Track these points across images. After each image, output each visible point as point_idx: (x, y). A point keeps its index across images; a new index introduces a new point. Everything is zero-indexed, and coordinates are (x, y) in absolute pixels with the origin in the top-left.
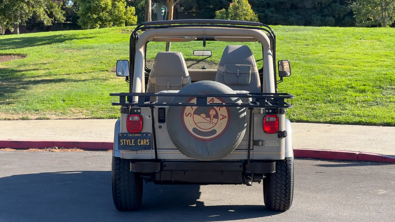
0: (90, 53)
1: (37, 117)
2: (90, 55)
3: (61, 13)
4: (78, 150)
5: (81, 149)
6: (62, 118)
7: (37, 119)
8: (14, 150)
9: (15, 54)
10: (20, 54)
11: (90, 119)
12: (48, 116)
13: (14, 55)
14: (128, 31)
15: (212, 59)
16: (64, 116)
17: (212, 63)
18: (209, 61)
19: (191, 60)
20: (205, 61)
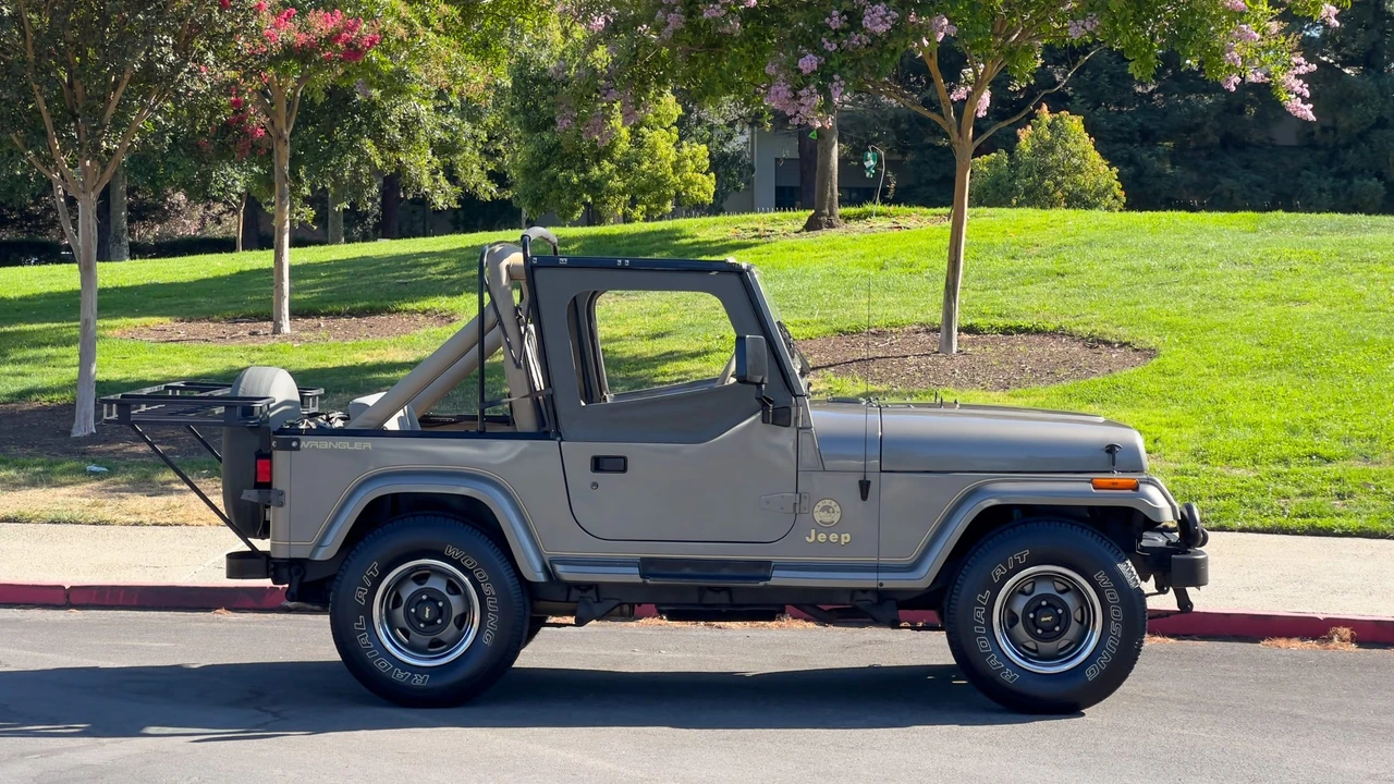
0: (667, 305)
2: (667, 311)
3: (482, 169)
9: (417, 312)
10: (430, 310)
13: (413, 312)
14: (757, 230)
15: (1093, 328)
17: (1095, 342)
18: (1085, 336)
19: (1019, 330)
20: (1071, 335)
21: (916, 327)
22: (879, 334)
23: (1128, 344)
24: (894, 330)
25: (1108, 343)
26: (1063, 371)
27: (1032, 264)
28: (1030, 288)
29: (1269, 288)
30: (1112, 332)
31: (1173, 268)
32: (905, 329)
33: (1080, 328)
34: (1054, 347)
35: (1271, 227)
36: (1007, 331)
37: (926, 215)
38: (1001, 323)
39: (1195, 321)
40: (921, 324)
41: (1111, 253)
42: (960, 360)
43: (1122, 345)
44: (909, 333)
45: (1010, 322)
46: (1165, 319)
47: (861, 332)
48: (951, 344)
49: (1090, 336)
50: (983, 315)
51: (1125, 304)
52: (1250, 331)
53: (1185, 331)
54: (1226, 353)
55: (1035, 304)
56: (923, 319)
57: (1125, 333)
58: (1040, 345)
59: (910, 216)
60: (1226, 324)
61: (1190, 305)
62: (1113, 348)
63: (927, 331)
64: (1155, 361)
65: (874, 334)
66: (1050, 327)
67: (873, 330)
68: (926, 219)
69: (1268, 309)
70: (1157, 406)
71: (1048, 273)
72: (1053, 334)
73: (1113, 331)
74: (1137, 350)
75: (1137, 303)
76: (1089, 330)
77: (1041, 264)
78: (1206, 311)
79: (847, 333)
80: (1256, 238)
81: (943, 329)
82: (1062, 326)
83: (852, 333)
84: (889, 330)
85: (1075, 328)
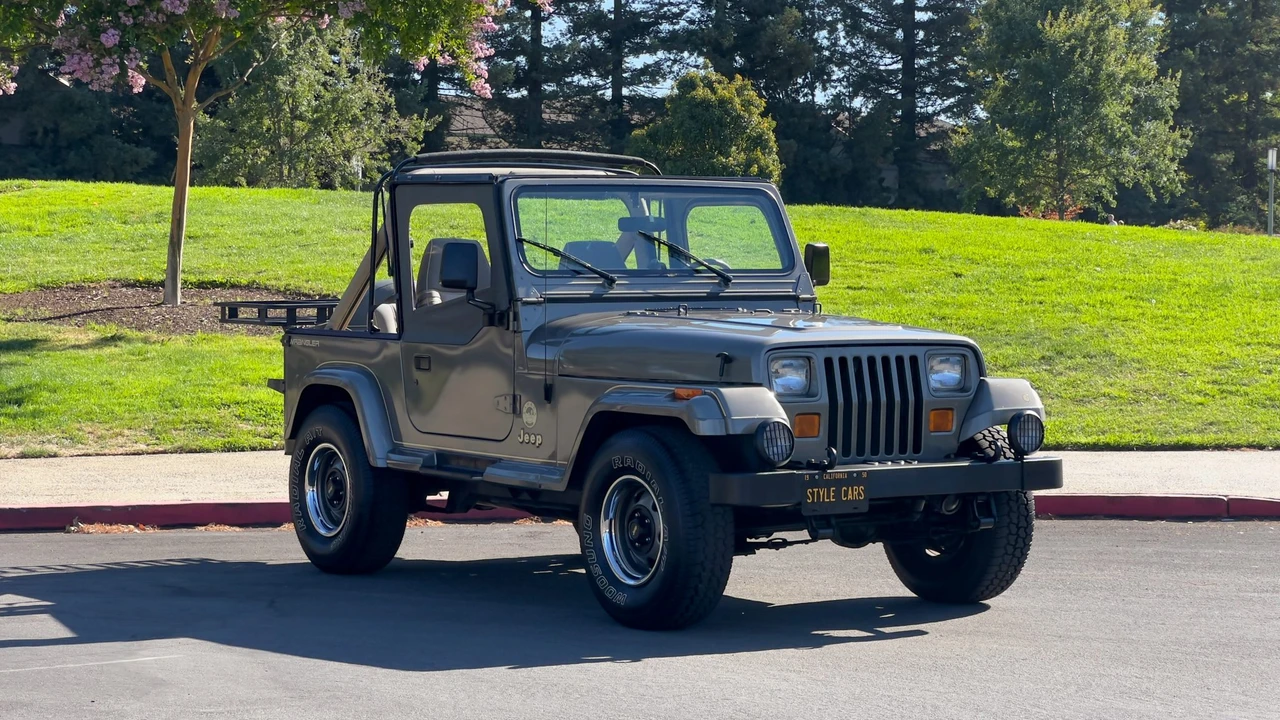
1: (18, 450)
6: (90, 452)
7: (22, 457)
8: (238, 529)
11: (171, 453)
12: (52, 448)
15: (285, 282)
16: (80, 446)
18: (282, 289)
19: (214, 285)
20: (266, 288)
21: (111, 283)
22: (78, 289)
24: (92, 285)
30: (306, 286)
32: (102, 284)
33: (273, 282)
36: (202, 286)
38: (193, 278)
40: (115, 280)
44: (107, 288)
45: (203, 278)
47: (61, 287)
48: (176, 296)
49: (286, 289)
63: (124, 286)
65: (72, 289)
66: (244, 281)
67: (71, 285)
72: (249, 287)
76: (283, 283)
79: (48, 288)
81: (168, 284)
82: (254, 281)
83: (54, 288)
84: (86, 285)
85: (268, 283)
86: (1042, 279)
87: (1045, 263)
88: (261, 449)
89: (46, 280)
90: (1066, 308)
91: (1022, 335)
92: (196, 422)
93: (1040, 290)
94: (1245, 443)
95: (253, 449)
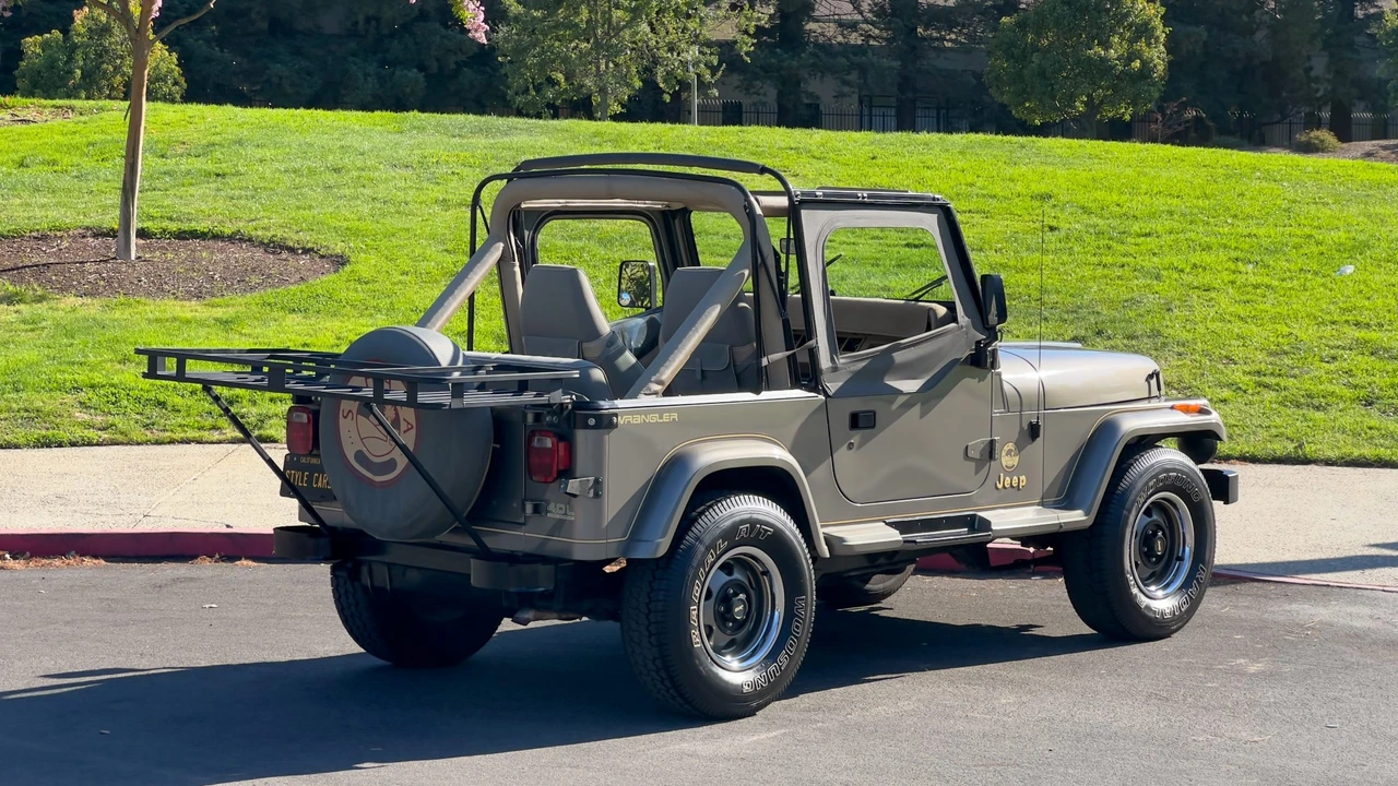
4: (88, 561)
5: (96, 557)
15: (272, 233)
17: (275, 247)
18: (266, 241)
19: (194, 235)
20: (250, 240)
21: (81, 231)
22: (44, 238)
23: (311, 250)
24: (58, 234)
25: (292, 250)
26: (255, 279)
27: (187, 164)
28: (192, 190)
29: (437, 192)
30: (292, 238)
31: (337, 170)
32: (71, 233)
33: (260, 233)
34: (239, 254)
35: (415, 128)
36: (182, 236)
37: (45, 107)
38: (173, 227)
39: (374, 226)
40: (87, 228)
41: (268, 153)
42: (141, 267)
43: (306, 251)
44: (74, 237)
45: (185, 226)
46: (345, 224)
47: (23, 236)
48: (129, 250)
49: (271, 241)
50: (151, 218)
51: (298, 208)
52: (433, 237)
53: (367, 237)
54: (414, 259)
55: (202, 207)
56: (87, 222)
57: (308, 239)
58: (221, 251)
59: (28, 108)
60: (408, 230)
61: (366, 209)
62: (298, 254)
63: (95, 236)
64: (348, 268)
65: (35, 238)
66: (228, 232)
67: (35, 234)
68: (47, 111)
69: (443, 213)
70: (362, 316)
71: (208, 174)
72: (231, 238)
73: (296, 238)
74: (322, 257)
75: (310, 207)
76: (269, 234)
77: (198, 164)
78: (384, 215)
79: (7, 237)
80: (406, 140)
81: (120, 234)
82: (239, 231)
83: (13, 237)
84: (52, 234)
85: (253, 233)
86: (1147, 235)
87: (1171, 213)
88: (84, 445)
89: (7, 228)
90: (1146, 273)
91: (1070, 307)
92: (27, 411)
93: (1132, 249)
94: (1237, 454)
95: (73, 444)
